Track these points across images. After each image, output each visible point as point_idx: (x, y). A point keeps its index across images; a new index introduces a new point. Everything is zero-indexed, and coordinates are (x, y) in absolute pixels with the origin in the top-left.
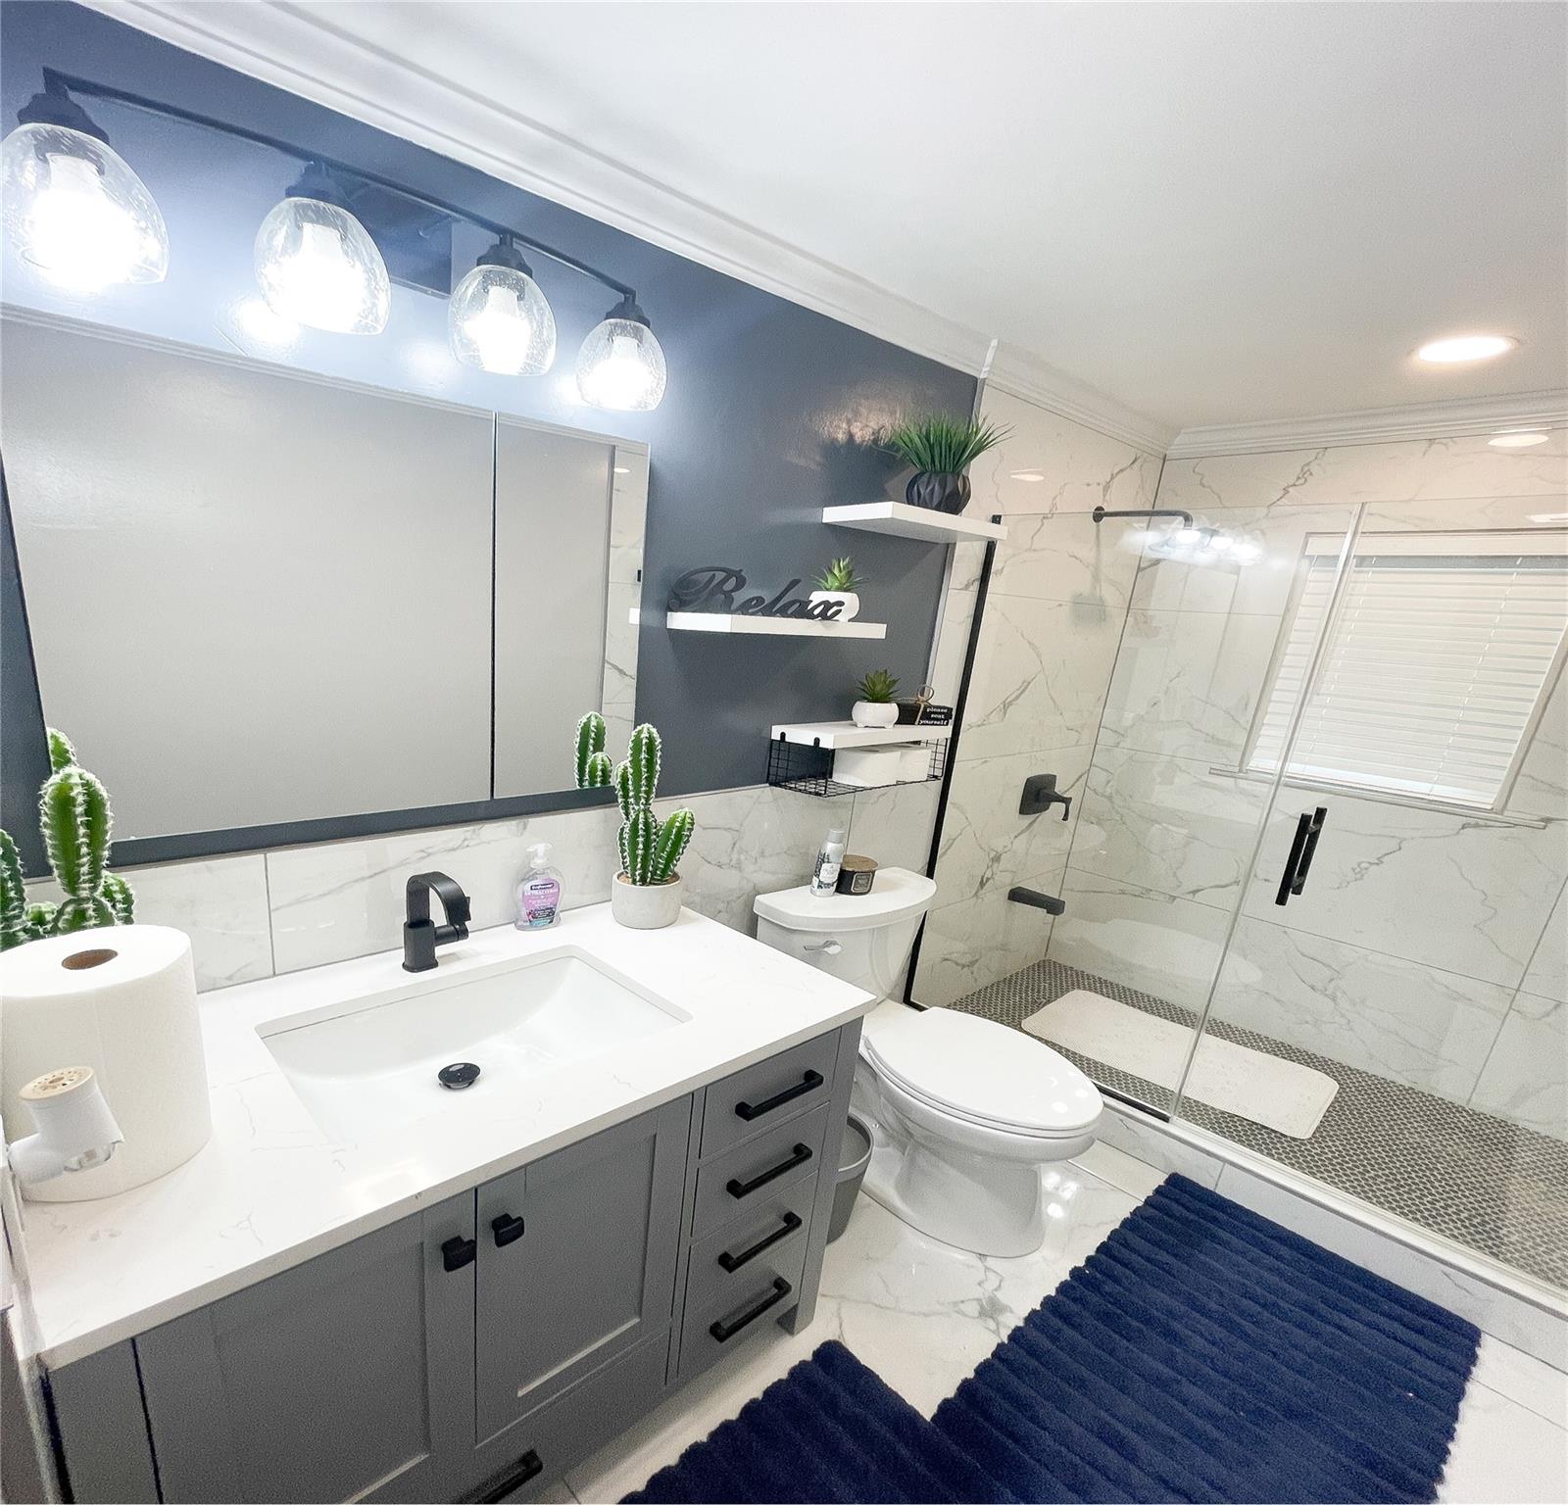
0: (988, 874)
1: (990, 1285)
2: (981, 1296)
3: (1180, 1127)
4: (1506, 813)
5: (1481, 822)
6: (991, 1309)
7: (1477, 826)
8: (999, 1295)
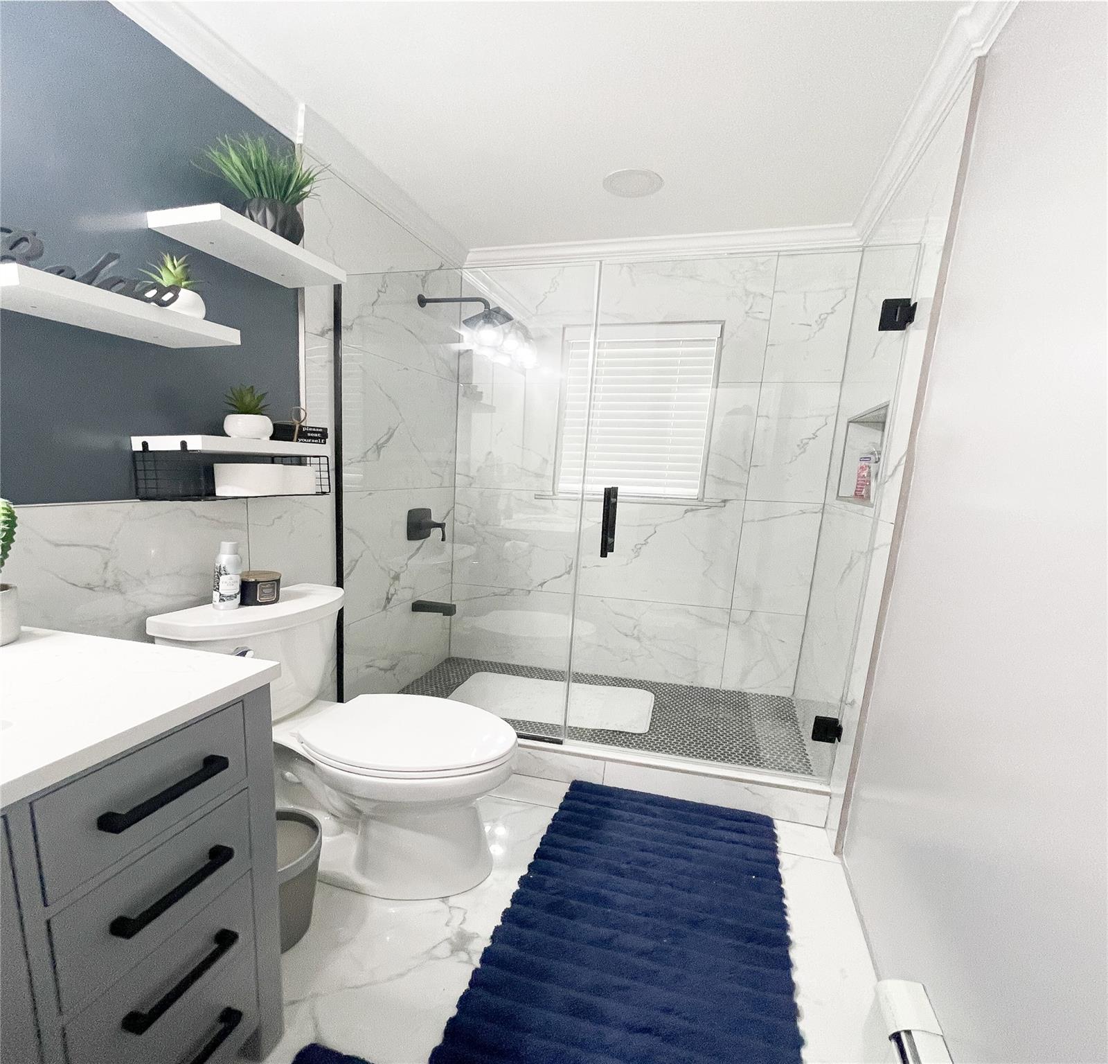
0: (392, 591)
1: (456, 923)
2: (448, 935)
3: (570, 745)
4: (705, 500)
5: (694, 507)
6: (460, 943)
7: (692, 510)
8: (464, 927)
